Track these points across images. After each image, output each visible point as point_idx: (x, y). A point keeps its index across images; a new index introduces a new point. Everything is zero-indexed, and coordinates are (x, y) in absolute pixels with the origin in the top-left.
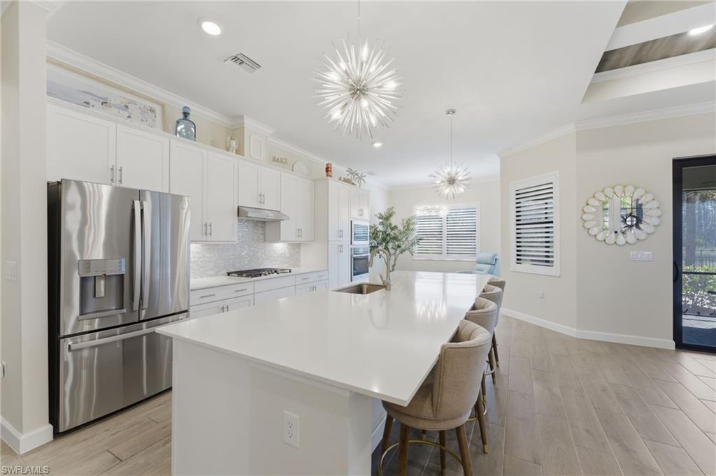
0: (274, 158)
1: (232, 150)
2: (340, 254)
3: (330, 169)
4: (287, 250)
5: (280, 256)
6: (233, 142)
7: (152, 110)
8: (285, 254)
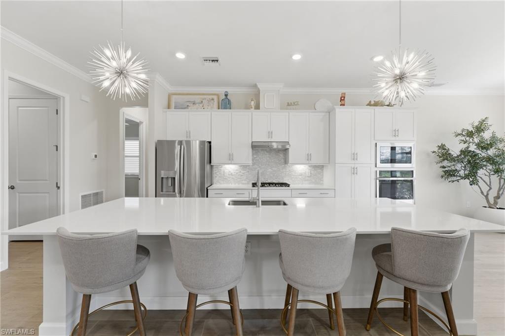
0: (288, 103)
1: (252, 108)
2: (353, 176)
3: (342, 99)
4: (307, 171)
5: (301, 175)
6: (253, 102)
7: (213, 99)
8: (305, 173)
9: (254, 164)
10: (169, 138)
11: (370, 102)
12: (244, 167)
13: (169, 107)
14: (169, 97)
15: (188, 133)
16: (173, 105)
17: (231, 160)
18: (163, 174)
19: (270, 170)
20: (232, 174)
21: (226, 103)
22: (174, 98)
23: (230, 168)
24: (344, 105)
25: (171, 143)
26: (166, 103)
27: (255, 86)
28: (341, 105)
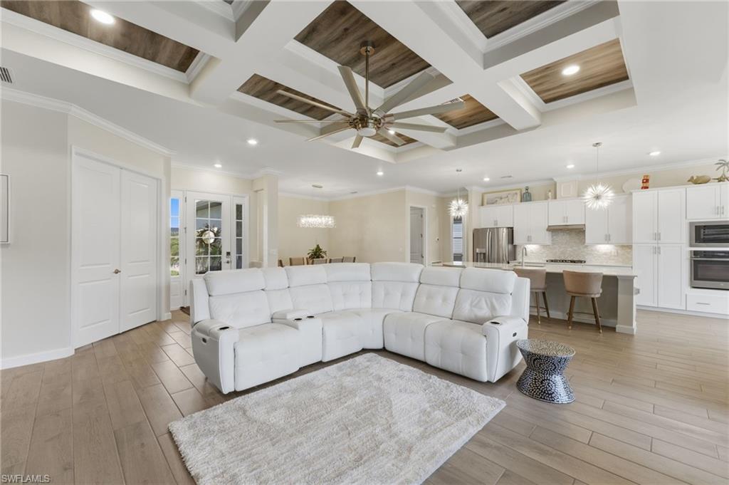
1: (549, 198)
2: (656, 256)
3: (646, 181)
4: (613, 250)
5: (605, 254)
6: (550, 193)
7: (516, 194)
8: (611, 253)
9: (553, 244)
10: (483, 227)
11: (692, 178)
12: (545, 246)
13: (482, 205)
14: (483, 195)
15: (496, 222)
16: (485, 203)
17: (529, 240)
18: (478, 251)
19: (570, 249)
20: (533, 253)
21: (526, 197)
22: (486, 197)
23: (531, 248)
24: (647, 188)
25: (484, 230)
26: (480, 202)
27: (552, 179)
28: (642, 188)
